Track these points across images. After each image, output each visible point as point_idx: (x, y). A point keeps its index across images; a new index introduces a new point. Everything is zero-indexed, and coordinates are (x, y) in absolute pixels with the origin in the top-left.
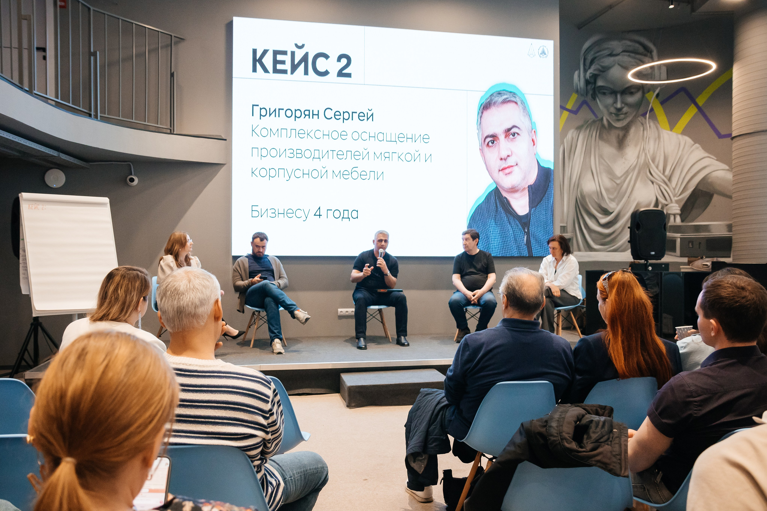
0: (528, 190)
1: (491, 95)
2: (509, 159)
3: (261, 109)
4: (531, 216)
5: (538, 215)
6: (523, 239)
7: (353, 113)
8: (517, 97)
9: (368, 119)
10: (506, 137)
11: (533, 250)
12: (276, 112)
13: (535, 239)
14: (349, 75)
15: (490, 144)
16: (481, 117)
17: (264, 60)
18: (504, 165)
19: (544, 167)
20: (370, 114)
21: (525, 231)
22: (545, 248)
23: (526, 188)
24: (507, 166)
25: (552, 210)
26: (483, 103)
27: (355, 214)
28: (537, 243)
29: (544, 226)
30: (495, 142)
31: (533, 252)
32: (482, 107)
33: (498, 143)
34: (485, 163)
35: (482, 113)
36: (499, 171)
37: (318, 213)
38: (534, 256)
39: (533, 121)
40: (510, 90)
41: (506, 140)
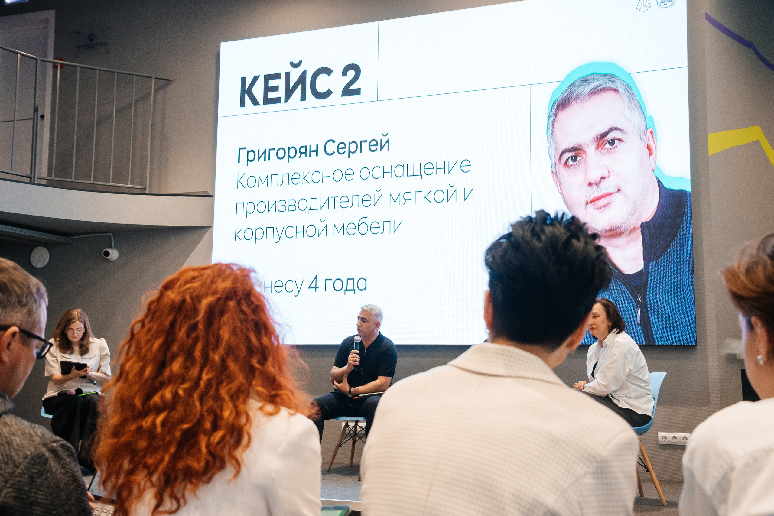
0: (642, 231)
1: (571, 85)
2: (604, 182)
3: (248, 152)
4: (650, 275)
5: (662, 273)
6: (634, 315)
7: (361, 142)
8: (617, 81)
9: (382, 148)
10: (597, 148)
11: (654, 333)
12: (265, 154)
13: (658, 315)
14: (357, 92)
15: (570, 162)
16: (554, 122)
17: (254, 90)
18: (595, 192)
19: (672, 190)
20: (385, 140)
21: (638, 301)
22: (680, 331)
23: (638, 228)
24: (600, 195)
25: (691, 262)
26: (557, 100)
27: (362, 284)
28: (662, 321)
29: (676, 291)
30: (579, 158)
31: (655, 337)
32: (555, 107)
33: (584, 160)
34: (562, 194)
35: (556, 115)
36: (587, 203)
37: (313, 285)
38: (657, 344)
39: (648, 115)
40: (603, 72)
41: (598, 152)
